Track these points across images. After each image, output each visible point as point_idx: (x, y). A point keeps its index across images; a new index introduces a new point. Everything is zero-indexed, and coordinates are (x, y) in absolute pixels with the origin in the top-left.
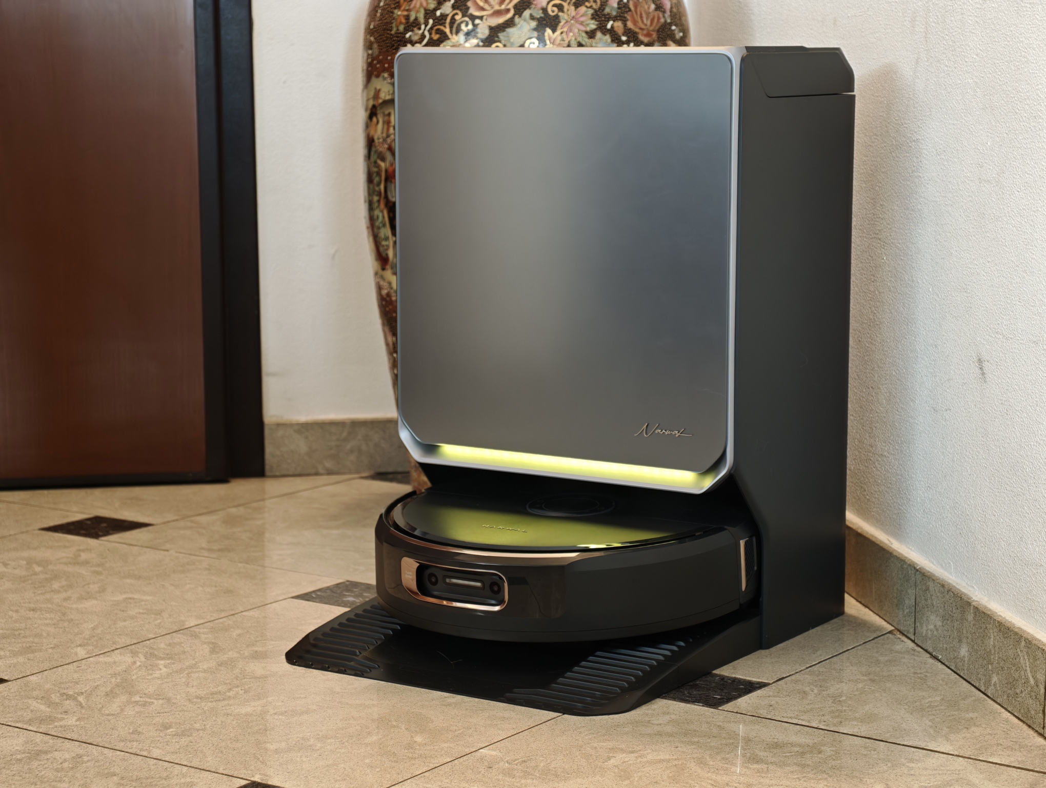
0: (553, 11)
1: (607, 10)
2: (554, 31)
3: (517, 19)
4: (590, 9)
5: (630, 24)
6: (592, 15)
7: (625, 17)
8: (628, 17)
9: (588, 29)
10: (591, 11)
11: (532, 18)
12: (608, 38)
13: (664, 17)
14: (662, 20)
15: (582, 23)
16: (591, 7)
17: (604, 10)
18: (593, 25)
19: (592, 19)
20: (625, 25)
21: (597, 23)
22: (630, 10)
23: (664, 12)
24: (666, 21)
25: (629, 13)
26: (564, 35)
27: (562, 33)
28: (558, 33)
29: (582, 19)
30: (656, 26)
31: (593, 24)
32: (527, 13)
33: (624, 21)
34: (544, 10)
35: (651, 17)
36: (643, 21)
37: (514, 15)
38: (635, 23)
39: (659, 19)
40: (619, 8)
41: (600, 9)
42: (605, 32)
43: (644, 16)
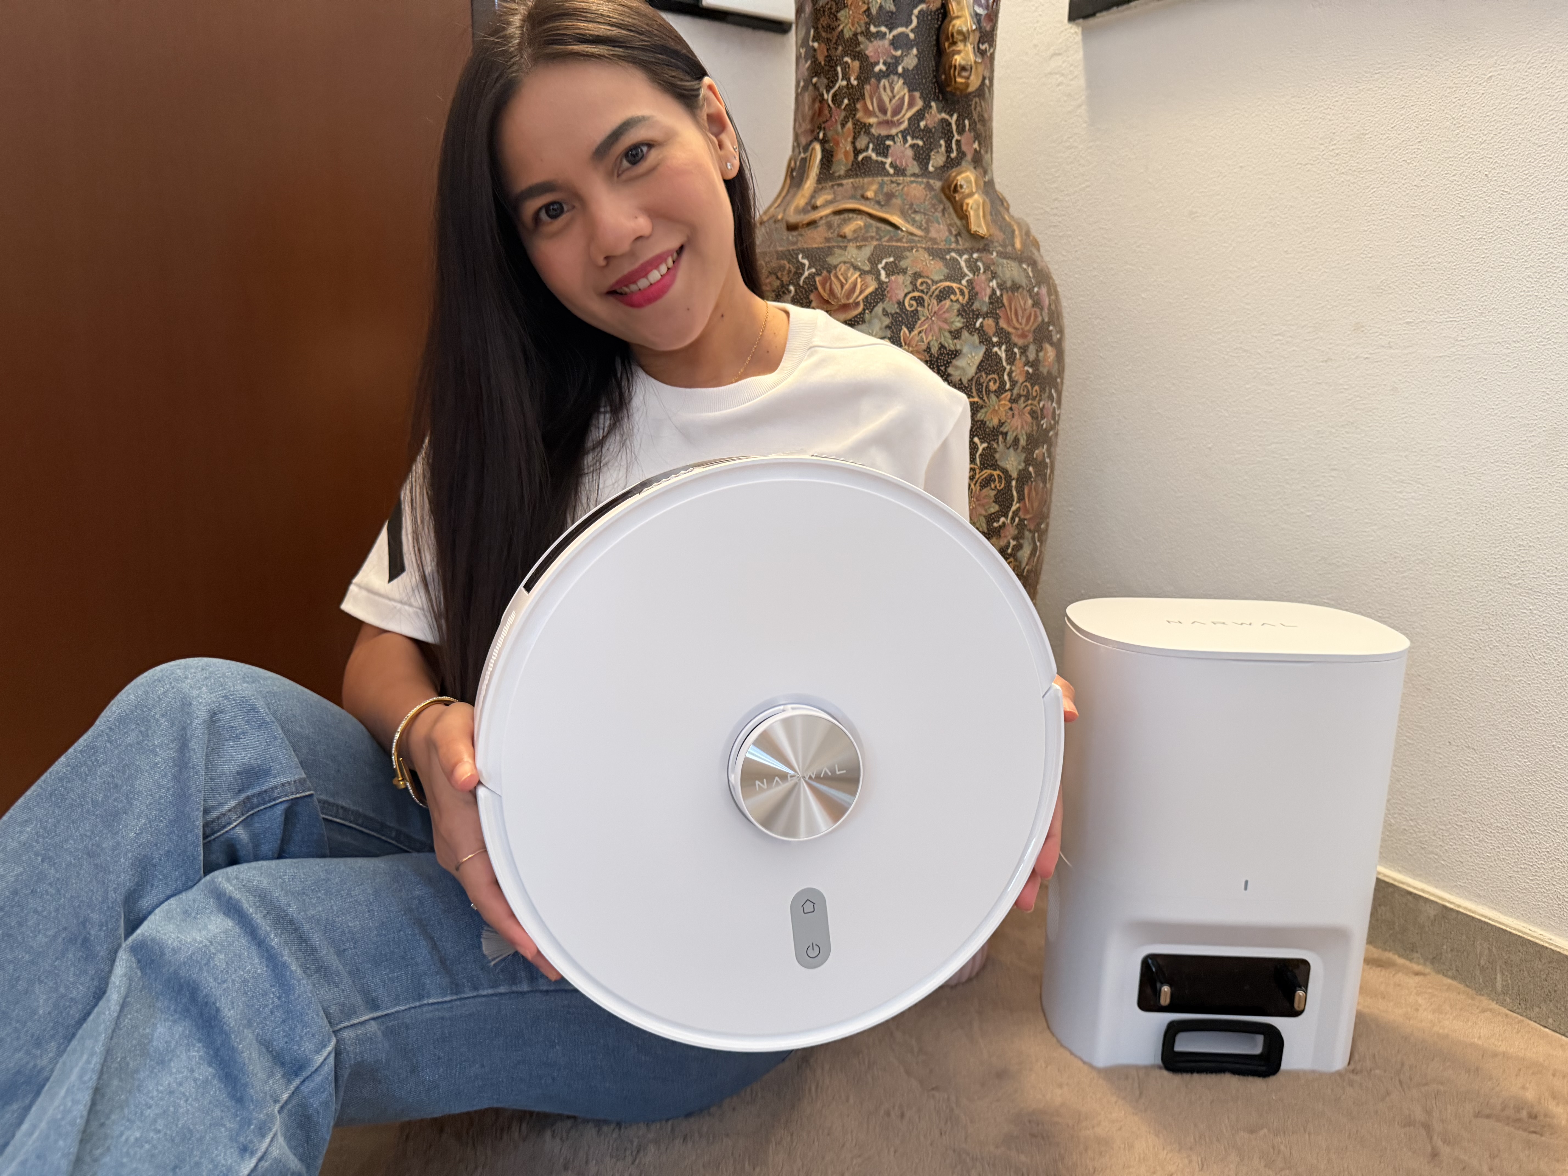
0: (911, 306)
1: (976, 305)
2: (911, 330)
3: (867, 316)
4: (955, 304)
5: (1003, 324)
6: (958, 311)
7: (997, 314)
8: (1001, 314)
9: (954, 328)
10: (957, 306)
11: (885, 313)
12: (976, 338)
13: (1042, 315)
14: (1040, 319)
15: (945, 321)
16: (957, 300)
17: (973, 303)
18: (958, 323)
19: (958, 315)
20: (997, 324)
21: (962, 320)
22: (1003, 305)
23: (1042, 309)
24: (1043, 320)
25: (1003, 309)
26: (923, 334)
27: (920, 332)
28: (916, 332)
29: (946, 315)
30: (1032, 326)
31: (959, 321)
32: (879, 309)
33: (997, 319)
34: (901, 304)
35: (1028, 312)
36: (1018, 320)
37: (864, 310)
38: (1009, 321)
39: (1036, 317)
40: (991, 303)
41: (968, 303)
42: (972, 331)
43: (1020, 312)
